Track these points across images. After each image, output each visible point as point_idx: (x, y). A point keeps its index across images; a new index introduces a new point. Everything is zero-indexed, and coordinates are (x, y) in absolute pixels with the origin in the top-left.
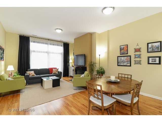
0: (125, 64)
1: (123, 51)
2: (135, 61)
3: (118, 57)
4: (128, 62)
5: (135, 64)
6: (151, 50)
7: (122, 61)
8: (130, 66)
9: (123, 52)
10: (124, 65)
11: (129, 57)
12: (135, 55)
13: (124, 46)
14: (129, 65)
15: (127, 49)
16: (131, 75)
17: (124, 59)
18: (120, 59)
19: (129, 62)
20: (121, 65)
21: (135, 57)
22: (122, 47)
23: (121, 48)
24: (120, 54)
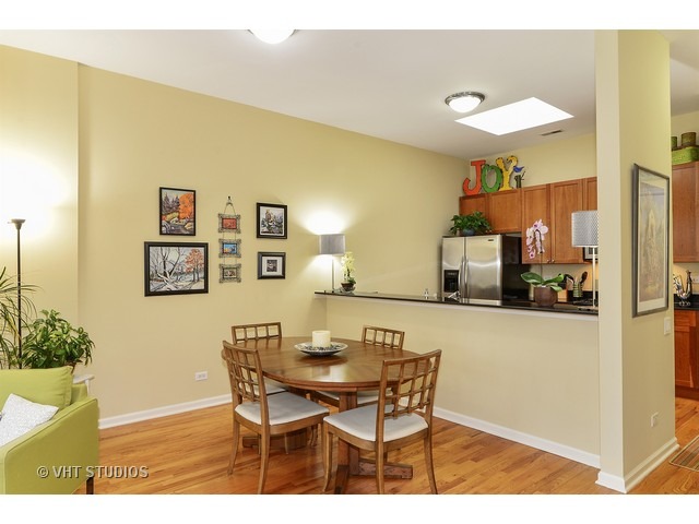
0: (184, 284)
1: (172, 217)
2: (223, 268)
3: (148, 245)
4: (196, 271)
5: (223, 279)
6: (265, 229)
7: (169, 267)
8: (205, 291)
9: (173, 221)
10: (180, 288)
11: (202, 250)
12: (223, 243)
13: (180, 194)
14: (200, 286)
15: (191, 209)
16: (279, 324)
17: (181, 260)
18: (160, 260)
19: (202, 275)
20: (164, 289)
21: (223, 253)
22: (172, 196)
23: (166, 198)
24: (161, 233)
